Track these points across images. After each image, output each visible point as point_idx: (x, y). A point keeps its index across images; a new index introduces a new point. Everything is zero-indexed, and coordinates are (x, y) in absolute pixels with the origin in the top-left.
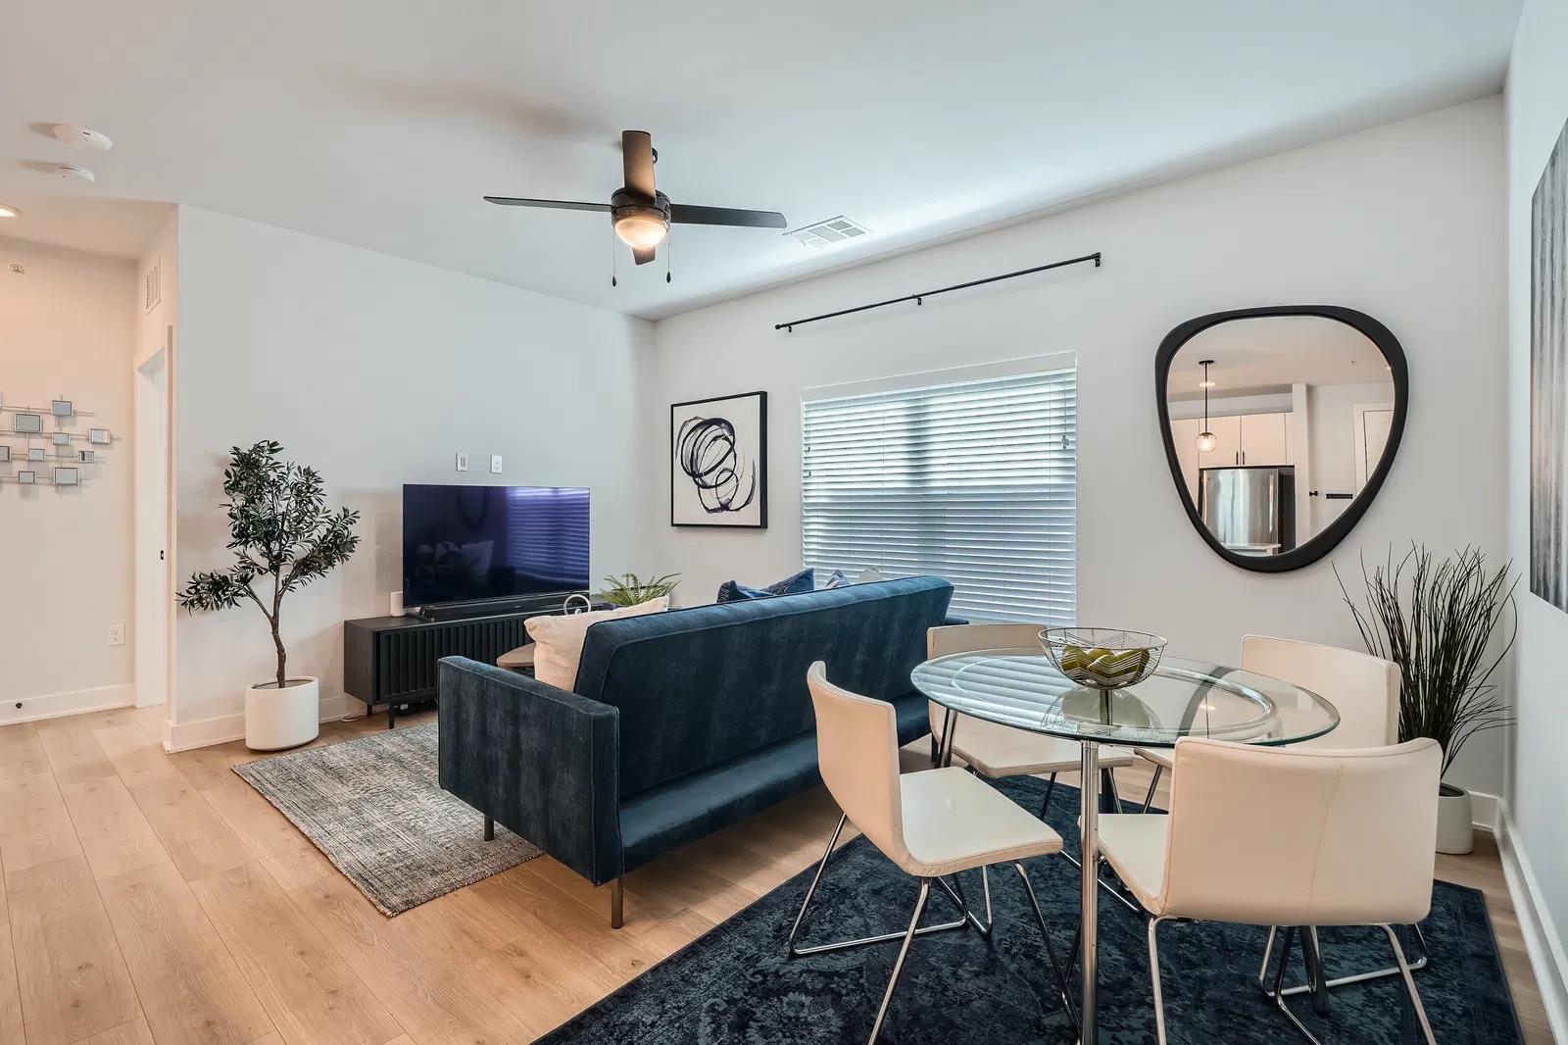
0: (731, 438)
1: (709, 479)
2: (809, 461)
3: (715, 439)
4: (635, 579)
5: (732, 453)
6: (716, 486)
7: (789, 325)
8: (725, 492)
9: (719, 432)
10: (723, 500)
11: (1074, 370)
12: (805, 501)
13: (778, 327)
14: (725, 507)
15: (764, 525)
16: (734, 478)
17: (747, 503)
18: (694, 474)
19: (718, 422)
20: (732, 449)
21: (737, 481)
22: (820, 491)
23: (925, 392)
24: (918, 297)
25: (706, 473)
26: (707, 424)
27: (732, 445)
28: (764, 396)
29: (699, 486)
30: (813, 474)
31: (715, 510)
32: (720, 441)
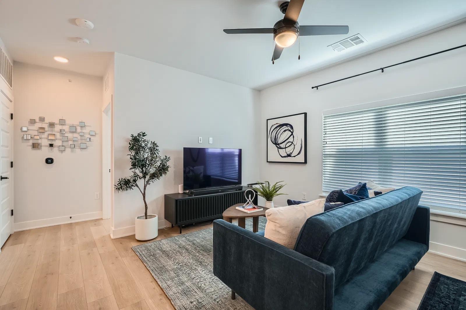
0: (292, 130)
1: (282, 146)
2: (325, 138)
3: (285, 131)
4: (269, 183)
5: (292, 136)
6: (285, 148)
7: (317, 87)
8: (289, 150)
9: (287, 128)
10: (288, 153)
12: (323, 153)
13: (313, 88)
14: (289, 155)
15: (306, 162)
16: (293, 146)
17: (298, 154)
18: (276, 144)
19: (286, 125)
20: (292, 134)
21: (294, 146)
22: (330, 149)
23: (385, 108)
24: (382, 69)
25: (281, 143)
26: (282, 125)
27: (292, 133)
28: (305, 114)
29: (278, 148)
30: (327, 143)
31: (285, 157)
32: (287, 132)
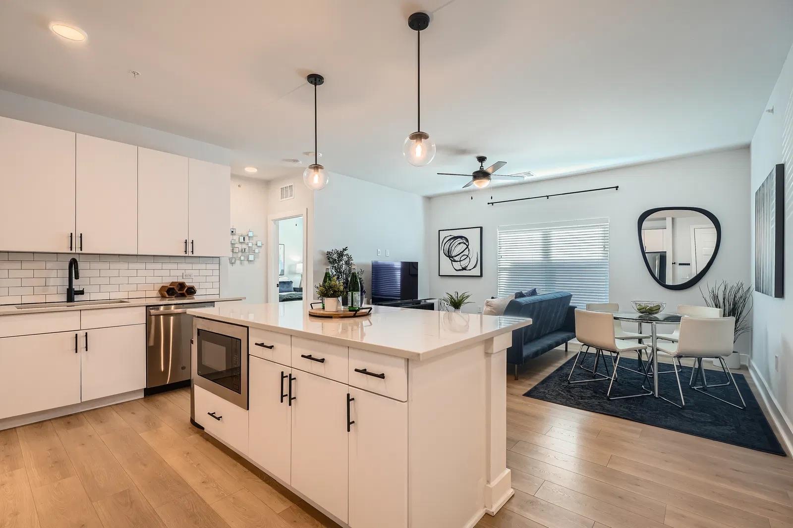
0: (467, 244)
1: (456, 258)
3: (460, 243)
5: (467, 249)
6: (460, 261)
7: (493, 203)
8: (464, 263)
9: (461, 241)
10: (463, 266)
11: (608, 224)
12: (499, 267)
13: (488, 204)
14: (464, 269)
15: (481, 276)
16: (468, 259)
17: (474, 268)
18: (450, 257)
19: (461, 237)
20: (467, 247)
21: (470, 259)
22: (505, 263)
23: (549, 229)
24: (548, 196)
25: (455, 256)
26: (456, 238)
27: (468, 246)
28: (481, 228)
29: (452, 261)
30: (502, 257)
31: (460, 270)
32: (462, 245)
